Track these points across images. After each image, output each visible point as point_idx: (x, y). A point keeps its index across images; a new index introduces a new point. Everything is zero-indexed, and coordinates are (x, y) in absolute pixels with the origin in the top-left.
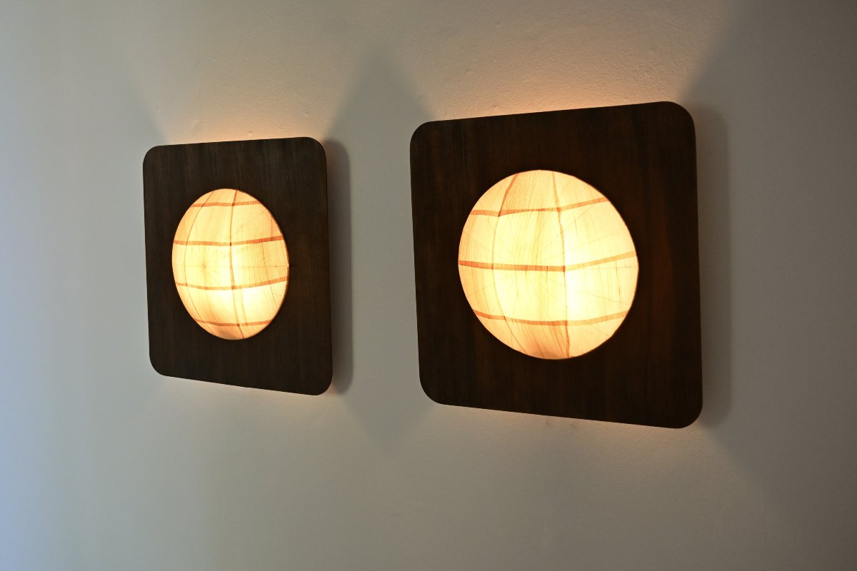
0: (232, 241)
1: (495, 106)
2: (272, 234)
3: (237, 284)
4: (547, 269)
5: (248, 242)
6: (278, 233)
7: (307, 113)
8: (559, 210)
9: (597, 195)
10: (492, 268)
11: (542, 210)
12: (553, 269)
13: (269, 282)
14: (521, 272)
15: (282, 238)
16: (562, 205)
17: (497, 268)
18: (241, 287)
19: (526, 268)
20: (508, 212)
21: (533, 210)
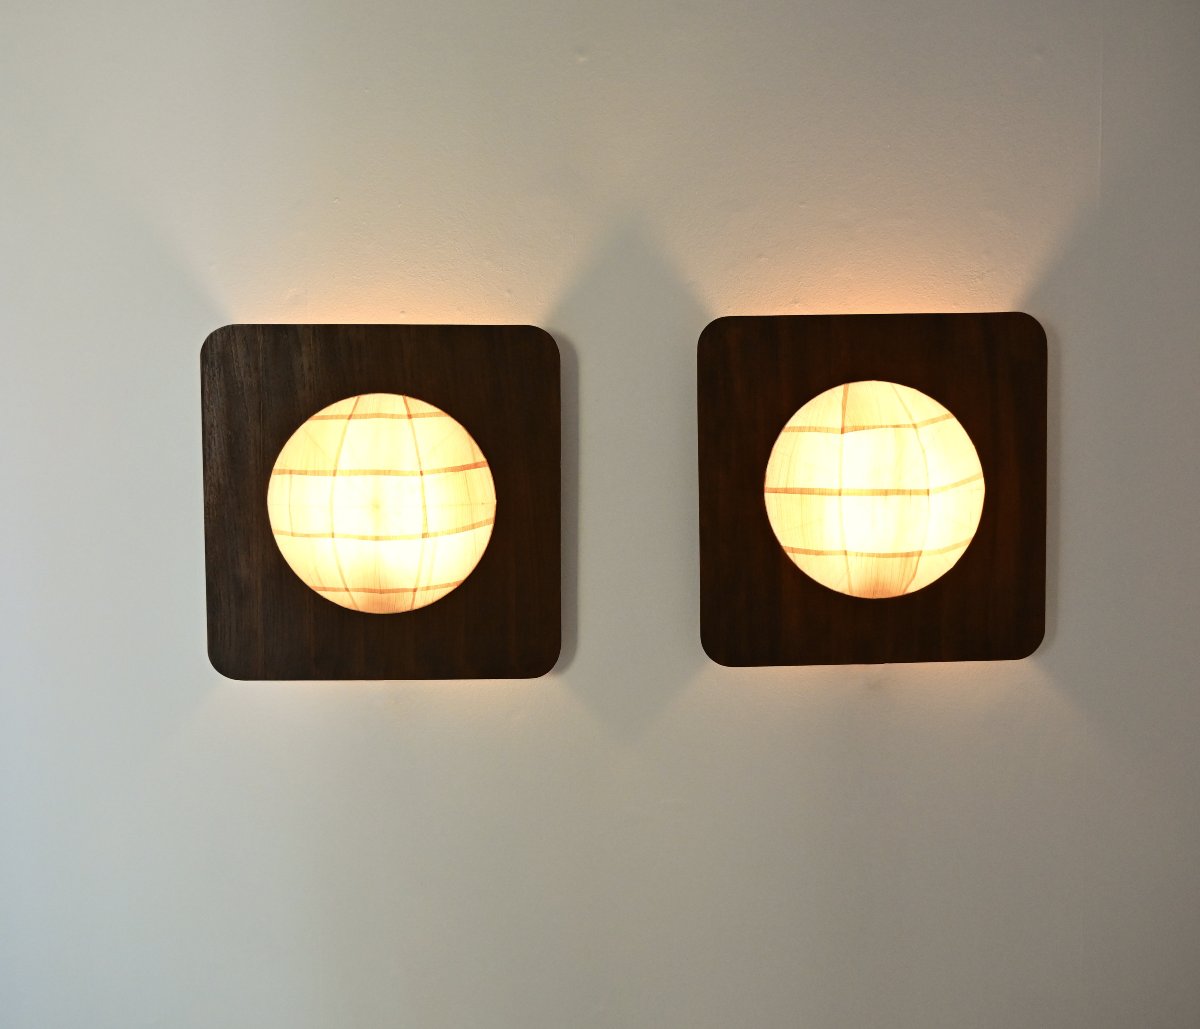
0: (423, 469)
1: (796, 303)
2: (474, 459)
3: (431, 531)
4: (910, 493)
5: (446, 470)
6: (481, 458)
7: (509, 291)
8: (915, 426)
9: (944, 411)
10: (840, 494)
11: (897, 426)
12: (917, 492)
13: (473, 526)
14: (879, 497)
15: (486, 464)
16: (916, 422)
17: (848, 494)
18: (436, 535)
19: (886, 493)
20: (856, 429)
21: (887, 427)
